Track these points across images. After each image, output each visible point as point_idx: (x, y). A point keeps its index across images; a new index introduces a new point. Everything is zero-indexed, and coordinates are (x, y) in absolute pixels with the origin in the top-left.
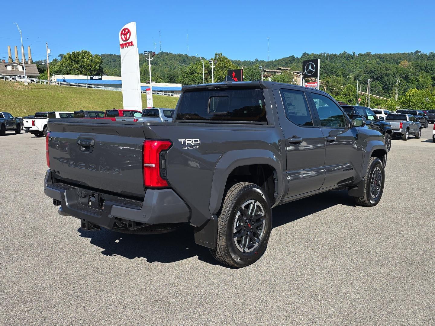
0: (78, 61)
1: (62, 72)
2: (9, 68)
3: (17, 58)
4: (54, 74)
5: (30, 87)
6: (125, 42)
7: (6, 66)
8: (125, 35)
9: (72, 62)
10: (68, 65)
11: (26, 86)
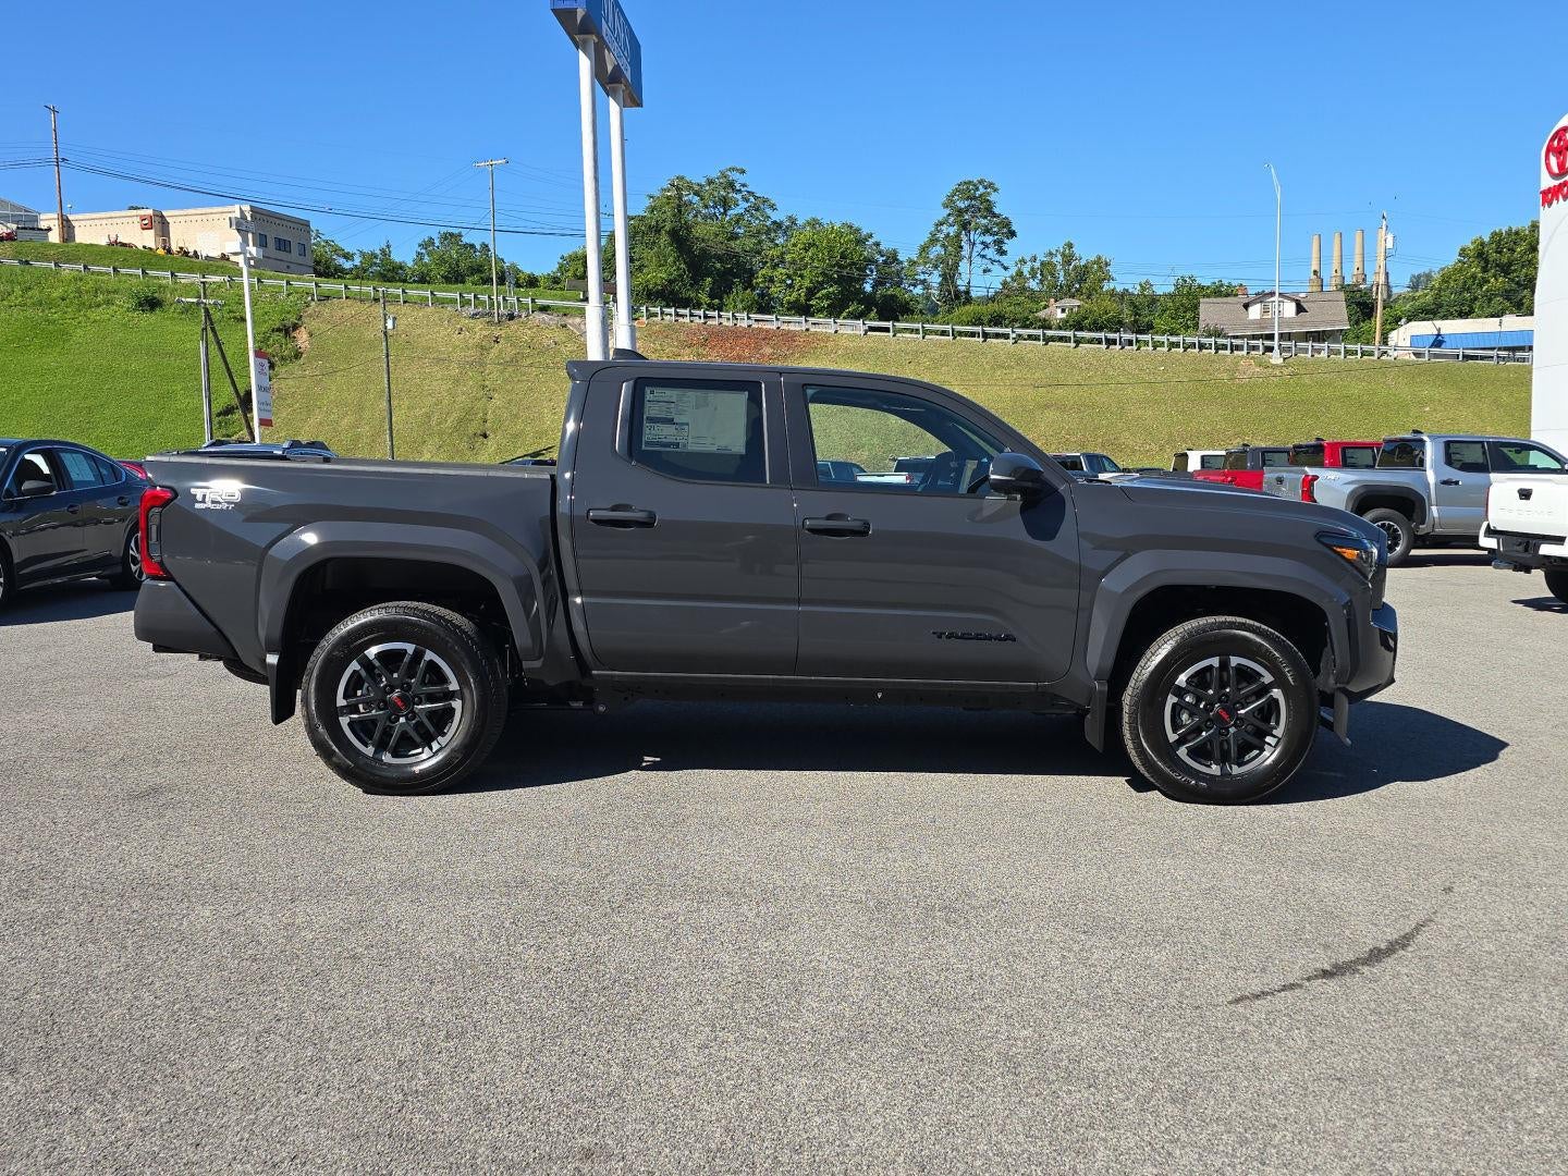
0: (1510, 264)
1: (1442, 311)
2: (1255, 312)
3: (1339, 274)
4: (1403, 320)
5: (1286, 371)
6: (1557, 183)
7: (1246, 306)
8: (1560, 153)
9: (1485, 270)
10: (1470, 282)
11: (1277, 366)
